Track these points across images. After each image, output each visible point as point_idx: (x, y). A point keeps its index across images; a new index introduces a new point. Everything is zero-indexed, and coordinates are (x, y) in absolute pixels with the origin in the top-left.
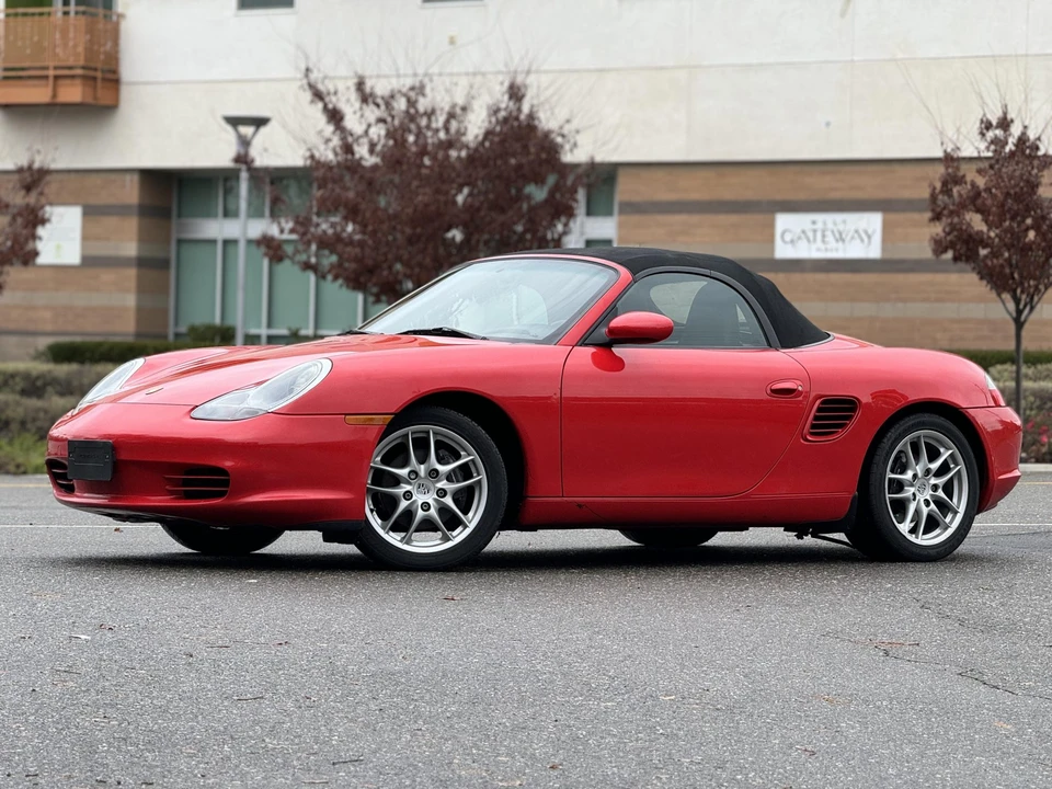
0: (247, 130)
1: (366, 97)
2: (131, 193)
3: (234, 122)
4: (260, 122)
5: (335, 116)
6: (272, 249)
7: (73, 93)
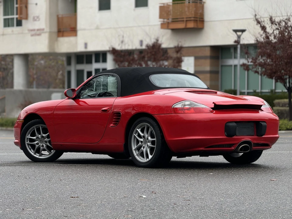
0: (239, 33)
1: (272, 22)
2: (208, 53)
3: (236, 31)
4: (243, 31)
5: (264, 28)
6: (246, 67)
7: (191, 25)
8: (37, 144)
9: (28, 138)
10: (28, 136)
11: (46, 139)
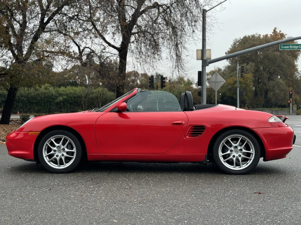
8: (55, 151)
9: (51, 140)
10: (52, 138)
11: (65, 154)
